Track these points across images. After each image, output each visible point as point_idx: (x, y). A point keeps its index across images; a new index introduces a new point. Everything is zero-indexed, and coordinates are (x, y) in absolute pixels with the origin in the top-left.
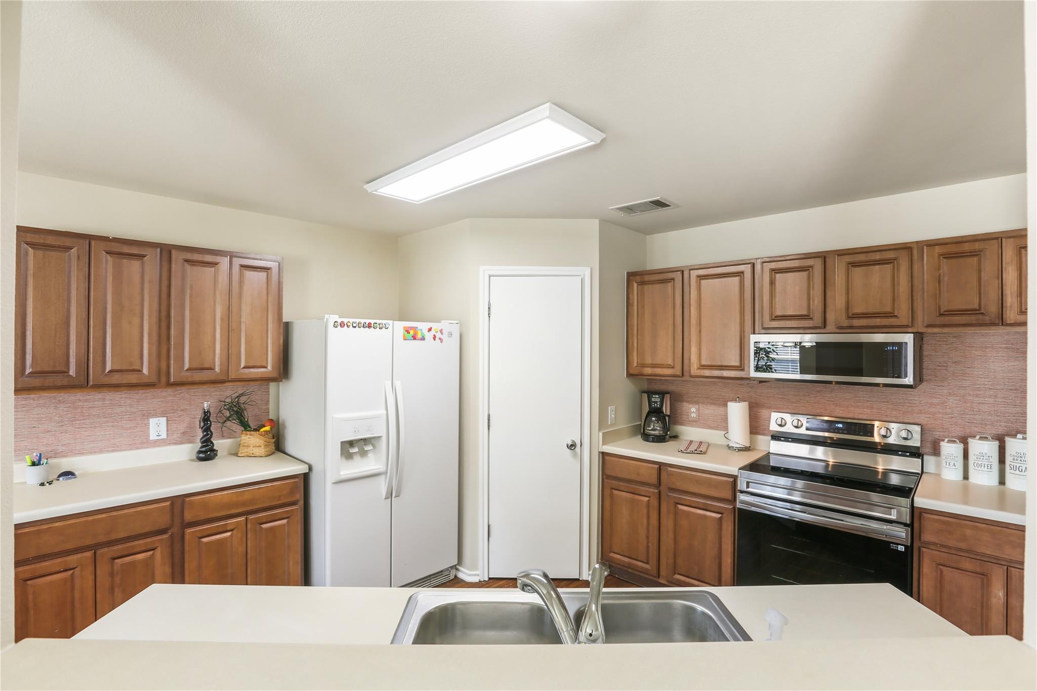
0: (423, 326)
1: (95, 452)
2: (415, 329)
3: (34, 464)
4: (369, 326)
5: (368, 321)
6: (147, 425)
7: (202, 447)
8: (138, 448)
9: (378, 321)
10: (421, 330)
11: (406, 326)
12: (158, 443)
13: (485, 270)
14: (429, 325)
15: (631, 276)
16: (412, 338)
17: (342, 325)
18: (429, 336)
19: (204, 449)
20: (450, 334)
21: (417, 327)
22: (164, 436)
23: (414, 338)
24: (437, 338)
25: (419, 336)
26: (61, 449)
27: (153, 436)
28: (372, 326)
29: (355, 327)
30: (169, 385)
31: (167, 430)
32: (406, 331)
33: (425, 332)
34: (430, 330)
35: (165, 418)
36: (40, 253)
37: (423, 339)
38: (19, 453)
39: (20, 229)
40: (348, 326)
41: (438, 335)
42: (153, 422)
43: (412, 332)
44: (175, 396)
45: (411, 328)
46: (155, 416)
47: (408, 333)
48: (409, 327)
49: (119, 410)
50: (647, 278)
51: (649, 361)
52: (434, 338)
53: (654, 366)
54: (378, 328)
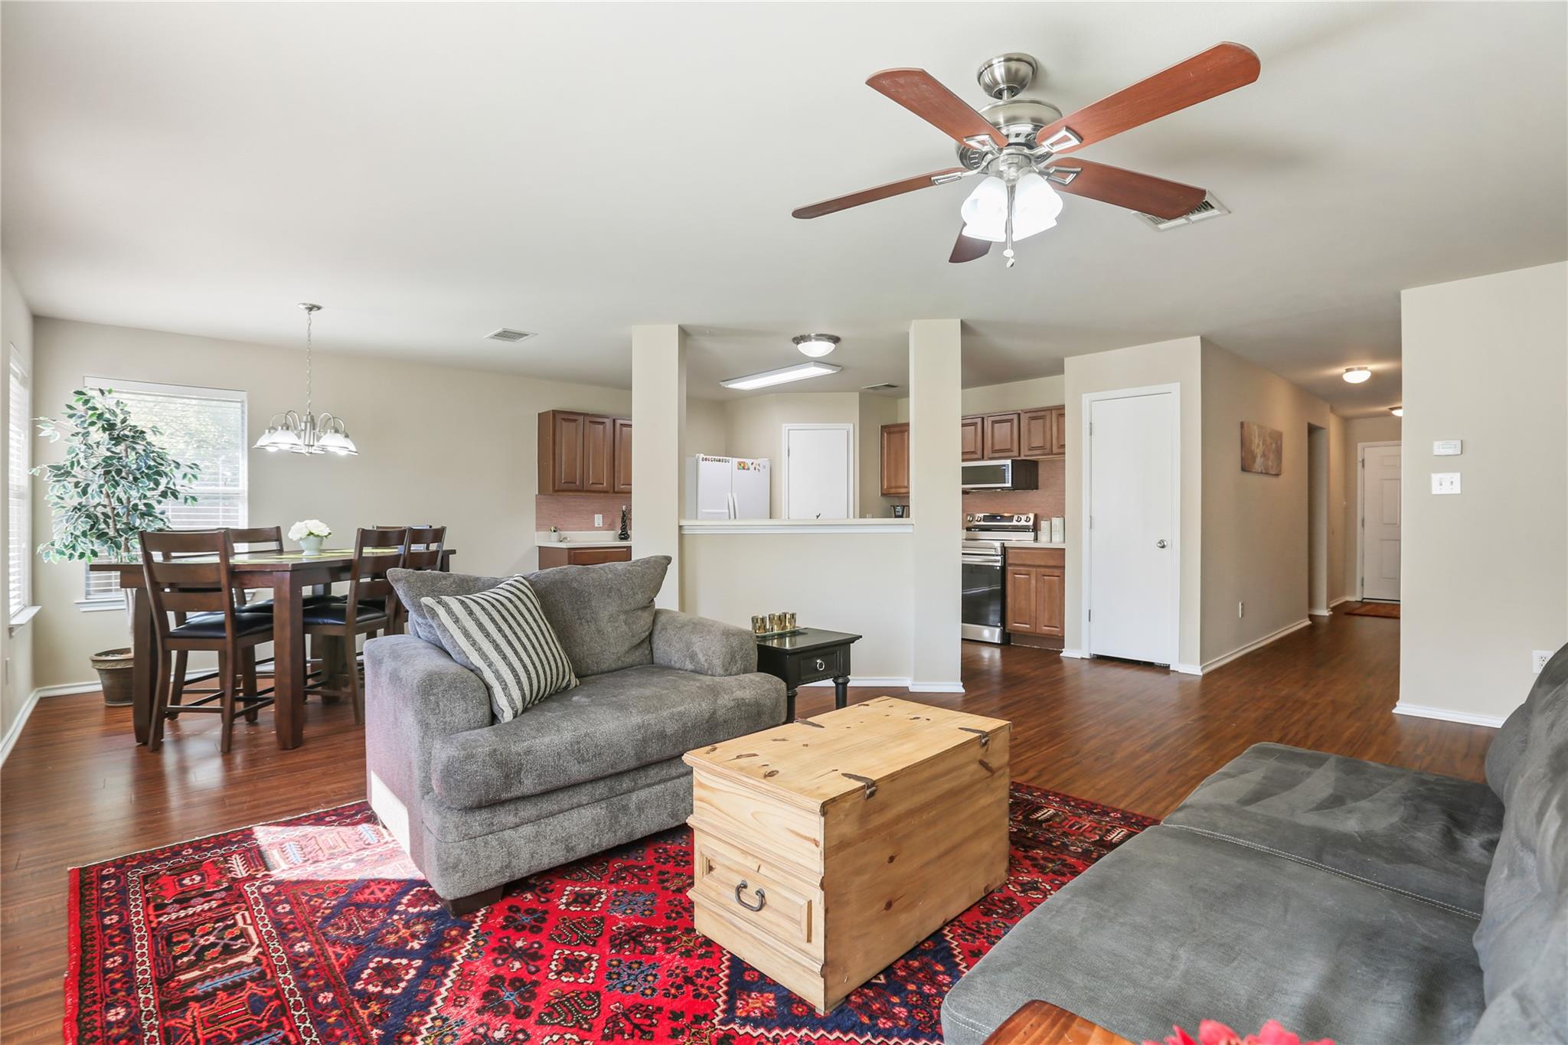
0: (748, 461)
1: (573, 530)
3: (554, 531)
4: (719, 460)
5: (719, 457)
6: (593, 519)
8: (590, 530)
9: (724, 458)
10: (748, 463)
11: (739, 461)
12: (598, 529)
13: (786, 426)
14: (753, 461)
15: (883, 428)
17: (706, 459)
18: (752, 468)
19: (622, 533)
20: (764, 467)
21: (745, 462)
22: (601, 525)
23: (744, 468)
24: (757, 469)
25: (746, 467)
26: (559, 526)
27: (596, 525)
28: (721, 460)
29: (713, 461)
30: (614, 492)
31: (603, 522)
32: (739, 464)
33: (750, 465)
34: (753, 463)
35: (602, 514)
36: (566, 423)
37: (748, 469)
39: (540, 412)
41: (757, 467)
42: (596, 516)
43: (742, 465)
45: (742, 462)
46: (598, 513)
50: (892, 429)
51: (893, 484)
52: (755, 468)
53: (896, 487)
54: (724, 462)
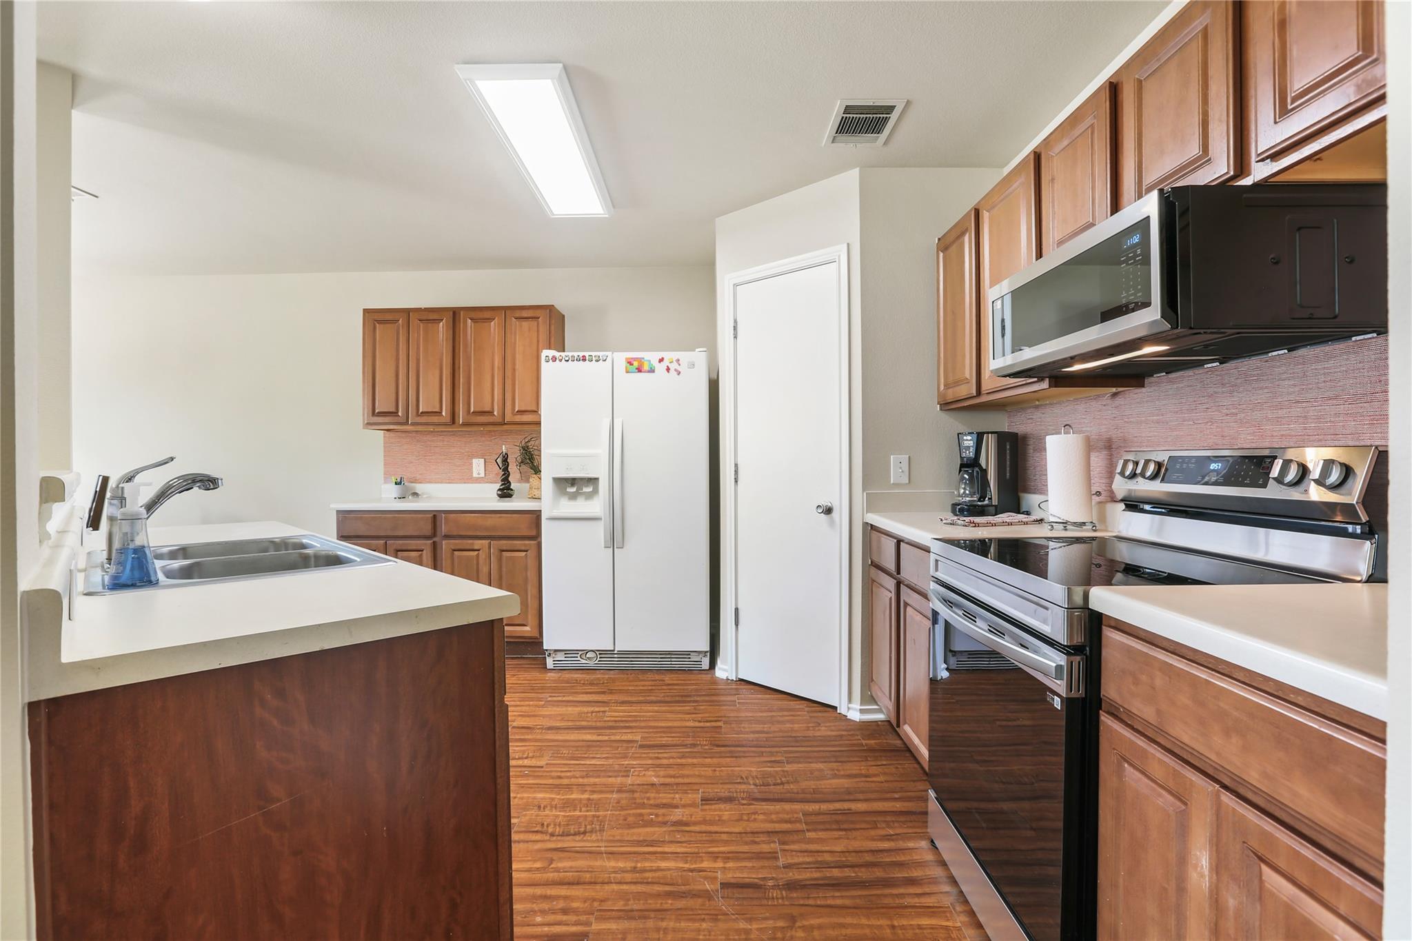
0: (651, 357)
1: (438, 483)
2: (640, 360)
3: (396, 484)
4: (584, 359)
5: (581, 354)
6: (471, 464)
7: (501, 485)
8: (465, 483)
9: (593, 354)
10: (650, 361)
11: (628, 357)
12: (478, 480)
13: (730, 279)
14: (660, 355)
15: (940, 242)
16: (637, 371)
17: (554, 359)
18: (660, 368)
19: (501, 487)
20: (690, 365)
21: (643, 358)
22: (483, 475)
23: (639, 370)
24: (672, 370)
25: (646, 367)
26: (418, 477)
27: (475, 475)
28: (587, 358)
29: (568, 361)
31: (485, 471)
32: (628, 363)
33: (655, 363)
34: (661, 360)
35: (483, 460)
36: (382, 326)
37: (652, 371)
38: (387, 475)
39: (366, 311)
40: (561, 360)
41: (673, 366)
42: (475, 461)
43: (636, 364)
44: (491, 441)
45: (635, 359)
46: (478, 457)
47: (631, 364)
48: (632, 358)
49: (453, 450)
52: (668, 369)
54: (594, 361)
